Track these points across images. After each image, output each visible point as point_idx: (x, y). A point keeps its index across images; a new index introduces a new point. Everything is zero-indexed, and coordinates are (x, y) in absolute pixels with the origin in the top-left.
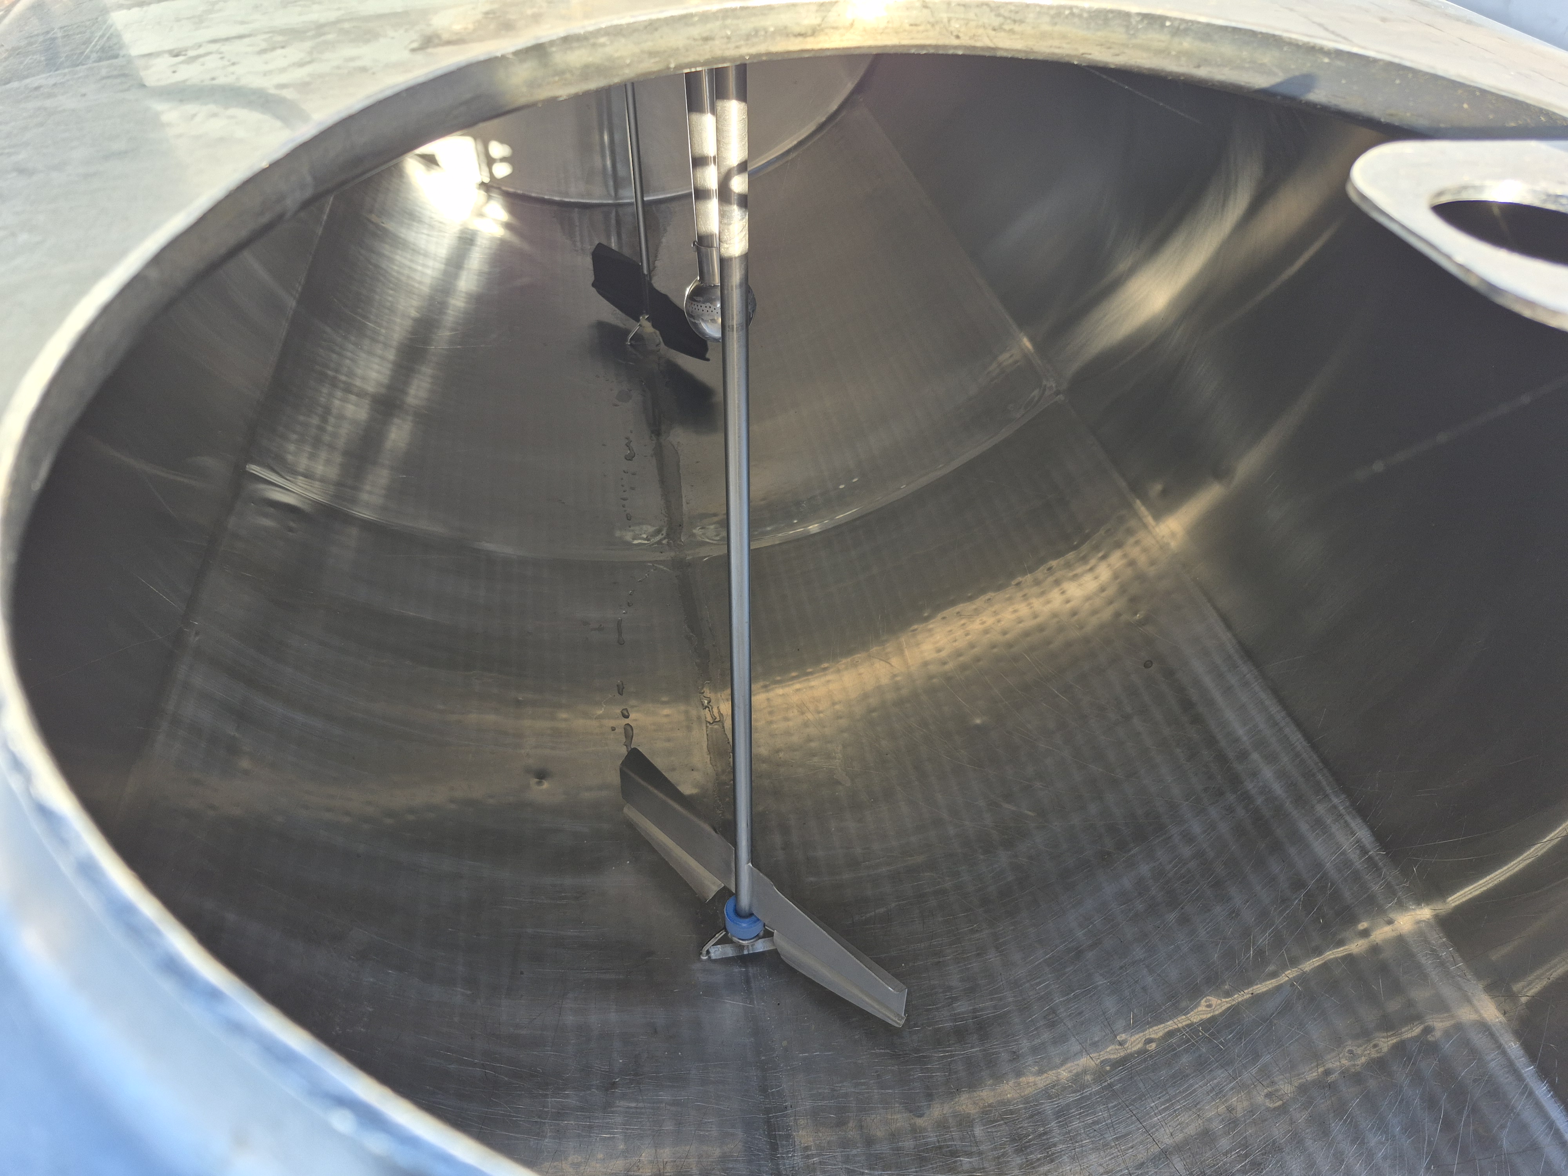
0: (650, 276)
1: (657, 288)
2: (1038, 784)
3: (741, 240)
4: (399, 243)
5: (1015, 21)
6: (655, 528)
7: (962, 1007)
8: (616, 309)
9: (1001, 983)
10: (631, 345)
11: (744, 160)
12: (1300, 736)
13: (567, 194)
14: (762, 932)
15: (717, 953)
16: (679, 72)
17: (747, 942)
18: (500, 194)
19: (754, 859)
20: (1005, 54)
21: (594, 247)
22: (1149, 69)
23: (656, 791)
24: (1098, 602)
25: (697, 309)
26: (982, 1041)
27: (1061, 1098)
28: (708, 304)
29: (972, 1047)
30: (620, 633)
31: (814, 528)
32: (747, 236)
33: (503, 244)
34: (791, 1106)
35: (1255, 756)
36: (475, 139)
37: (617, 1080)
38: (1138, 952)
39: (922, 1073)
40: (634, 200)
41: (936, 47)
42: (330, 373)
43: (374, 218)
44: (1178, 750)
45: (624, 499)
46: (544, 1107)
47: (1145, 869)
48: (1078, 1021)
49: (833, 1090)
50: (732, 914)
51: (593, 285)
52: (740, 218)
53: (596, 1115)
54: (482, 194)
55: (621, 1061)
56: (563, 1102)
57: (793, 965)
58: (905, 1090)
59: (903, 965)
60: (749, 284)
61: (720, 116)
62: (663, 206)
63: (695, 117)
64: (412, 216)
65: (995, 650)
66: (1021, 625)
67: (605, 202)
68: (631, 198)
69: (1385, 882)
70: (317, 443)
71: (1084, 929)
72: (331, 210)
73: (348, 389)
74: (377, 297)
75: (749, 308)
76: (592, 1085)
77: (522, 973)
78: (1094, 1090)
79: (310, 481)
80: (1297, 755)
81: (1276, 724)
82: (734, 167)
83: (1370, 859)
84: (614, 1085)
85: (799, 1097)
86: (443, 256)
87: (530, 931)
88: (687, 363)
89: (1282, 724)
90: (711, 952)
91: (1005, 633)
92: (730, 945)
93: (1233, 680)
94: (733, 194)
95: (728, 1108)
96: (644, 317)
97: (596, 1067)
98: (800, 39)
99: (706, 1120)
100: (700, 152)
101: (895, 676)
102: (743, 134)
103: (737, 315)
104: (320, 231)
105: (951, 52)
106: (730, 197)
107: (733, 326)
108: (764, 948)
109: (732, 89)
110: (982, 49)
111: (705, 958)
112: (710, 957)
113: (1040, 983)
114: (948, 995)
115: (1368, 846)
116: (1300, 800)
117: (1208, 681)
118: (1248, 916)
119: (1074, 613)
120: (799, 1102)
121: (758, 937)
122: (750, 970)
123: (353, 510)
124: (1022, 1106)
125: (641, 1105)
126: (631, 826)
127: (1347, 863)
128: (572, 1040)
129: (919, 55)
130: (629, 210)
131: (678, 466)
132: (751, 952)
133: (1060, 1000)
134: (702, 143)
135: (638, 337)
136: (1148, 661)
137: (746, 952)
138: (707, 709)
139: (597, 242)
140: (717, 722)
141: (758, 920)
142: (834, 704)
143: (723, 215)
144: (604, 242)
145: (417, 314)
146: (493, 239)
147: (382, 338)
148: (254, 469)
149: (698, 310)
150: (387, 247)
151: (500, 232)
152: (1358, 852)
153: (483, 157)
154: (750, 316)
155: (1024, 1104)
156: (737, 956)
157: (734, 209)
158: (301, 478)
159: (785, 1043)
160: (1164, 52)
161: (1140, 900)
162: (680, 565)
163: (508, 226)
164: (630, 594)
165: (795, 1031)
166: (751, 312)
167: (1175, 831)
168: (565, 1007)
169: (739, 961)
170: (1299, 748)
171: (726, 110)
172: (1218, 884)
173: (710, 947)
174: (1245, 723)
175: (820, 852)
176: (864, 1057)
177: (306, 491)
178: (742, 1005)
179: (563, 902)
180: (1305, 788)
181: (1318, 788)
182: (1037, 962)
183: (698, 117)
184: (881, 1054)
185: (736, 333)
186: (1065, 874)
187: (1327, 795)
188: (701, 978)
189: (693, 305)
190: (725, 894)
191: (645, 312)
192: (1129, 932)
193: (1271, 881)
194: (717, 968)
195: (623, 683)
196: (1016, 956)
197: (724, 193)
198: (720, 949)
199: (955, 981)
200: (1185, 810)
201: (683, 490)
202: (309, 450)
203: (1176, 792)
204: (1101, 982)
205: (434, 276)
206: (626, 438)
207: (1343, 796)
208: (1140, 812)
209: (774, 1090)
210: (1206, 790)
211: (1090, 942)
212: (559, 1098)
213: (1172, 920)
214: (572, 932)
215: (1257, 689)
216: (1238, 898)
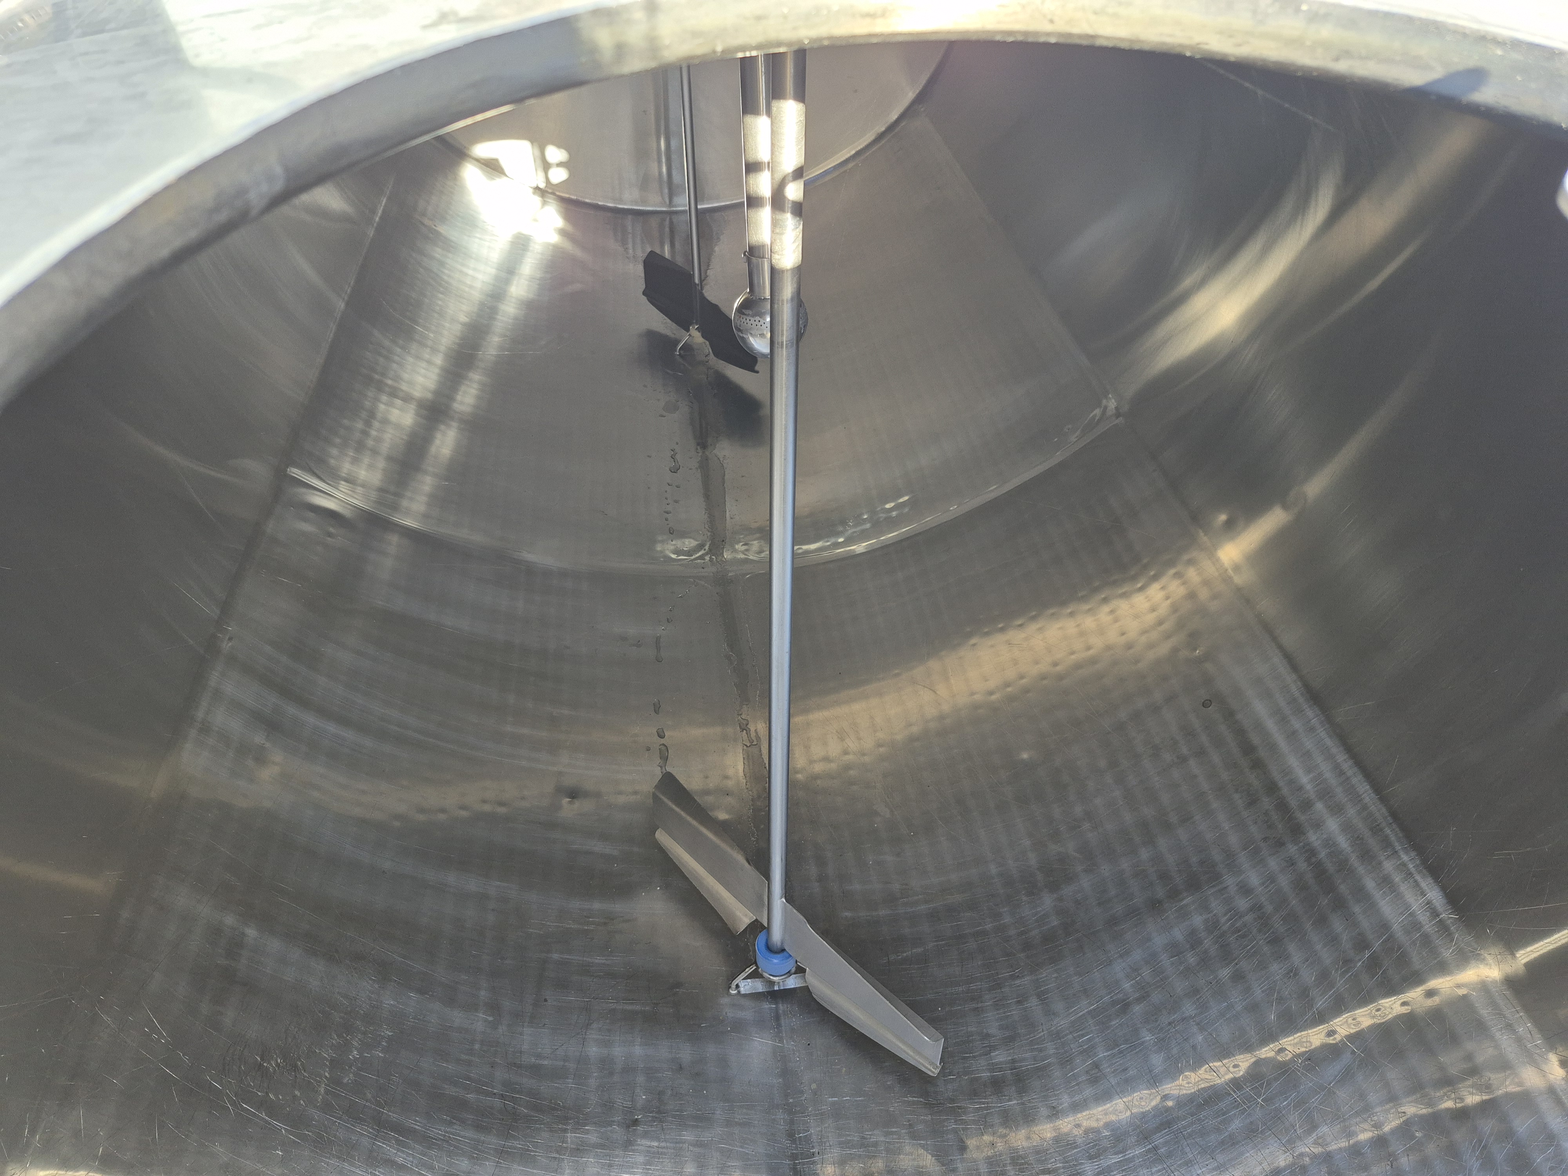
0: (701, 286)
1: (709, 298)
2: (1086, 826)
3: (794, 252)
4: (449, 246)
6: (697, 543)
7: (1000, 1056)
8: (666, 318)
9: (1042, 1033)
10: (680, 355)
11: (799, 165)
12: (1368, 787)
13: (621, 201)
14: (794, 968)
15: (746, 987)
16: (732, 57)
17: (777, 978)
18: (554, 199)
19: (789, 896)
20: (1105, 43)
21: (646, 254)
22: (1276, 63)
23: (689, 818)
24: (1154, 635)
25: (745, 323)
26: (1020, 1094)
27: (1102, 1159)
28: (758, 318)
29: (1010, 1100)
30: (658, 649)
31: (860, 548)
32: (801, 247)
33: (556, 248)
34: (819, 1153)
35: (1319, 806)
36: (532, 143)
37: (640, 1117)
38: (1189, 1008)
39: (956, 1125)
40: (687, 208)
41: (1026, 33)
42: (377, 377)
43: (426, 221)
44: (1236, 796)
45: (667, 513)
46: (563, 1142)
47: (1198, 920)
48: (1122, 1078)
49: (863, 1138)
50: (763, 948)
51: (644, 293)
52: (793, 227)
53: (617, 1153)
54: (537, 199)
55: (644, 1097)
56: (583, 1137)
57: (825, 1005)
58: (938, 1141)
59: (940, 1009)
60: (801, 298)
61: (776, 117)
62: (717, 215)
63: (749, 119)
64: (471, 222)
65: (1045, 682)
66: (1073, 657)
67: (658, 209)
68: (685, 206)
69: (1457, 948)
70: (360, 447)
71: (1132, 981)
72: (384, 212)
73: (394, 393)
74: (426, 300)
75: (801, 322)
76: (614, 1121)
77: (546, 1000)
78: (1137, 1152)
79: (351, 485)
80: (1365, 808)
81: (1341, 773)
82: (789, 174)
83: (1442, 922)
84: (636, 1122)
85: (828, 1144)
86: (495, 260)
87: (556, 956)
88: (736, 374)
89: (1349, 773)
90: (741, 986)
91: (1055, 664)
92: (761, 979)
93: (1297, 724)
94: (787, 201)
95: (753, 1151)
96: (693, 327)
97: (619, 1102)
99: (729, 1164)
100: (753, 157)
101: (939, 704)
102: (800, 137)
103: (787, 331)
104: (371, 232)
105: (1042, 39)
106: (784, 204)
107: (782, 342)
108: (795, 985)
109: (790, 89)
110: (1080, 36)
111: (734, 992)
112: (739, 992)
113: (1083, 1036)
114: (985, 1044)
115: (1440, 909)
116: (1366, 855)
117: (1271, 725)
118: (1308, 976)
119: (1129, 646)
120: (826, 1149)
121: (789, 973)
122: (781, 1007)
123: (393, 516)
124: (1061, 1165)
125: (663, 1144)
126: (662, 852)
127: (1416, 926)
128: (595, 1073)
129: (1004, 42)
130: (682, 218)
131: (723, 479)
132: (782, 988)
133: (1105, 1054)
134: (756, 147)
135: (687, 347)
136: (1207, 700)
137: (776, 988)
138: (745, 732)
139: (649, 250)
140: (753, 745)
141: (791, 956)
142: (875, 731)
143: (775, 224)
144: (658, 251)
145: (466, 318)
146: (547, 246)
147: (430, 343)
148: (295, 472)
149: (747, 323)
150: (439, 250)
151: (555, 238)
152: (1428, 914)
153: (539, 162)
154: (801, 332)
155: (1063, 1163)
156: (768, 992)
157: (787, 218)
158: (343, 483)
159: (814, 1086)
160: (1296, 42)
161: (1192, 952)
162: (723, 581)
163: (563, 232)
164: (670, 610)
165: (825, 1074)
166: (802, 327)
167: (1230, 881)
168: (589, 1038)
169: (769, 997)
170: (1367, 800)
171: (782, 111)
172: (1275, 941)
173: (740, 981)
174: (1309, 771)
175: (856, 886)
176: (896, 1105)
177: (346, 495)
178: (771, 1043)
179: (592, 927)
180: (1373, 843)
181: (1386, 844)
182: (1081, 1013)
183: (752, 119)
184: (914, 1103)
185: (786, 349)
186: (1112, 922)
187: (1395, 852)
188: (730, 1013)
189: (741, 318)
190: (756, 928)
191: (694, 321)
192: (1180, 986)
193: (1333, 940)
194: (747, 1003)
195: (659, 702)
196: (1059, 1006)
197: (778, 200)
198: (750, 984)
199: (993, 1029)
200: (1243, 859)
201: (728, 504)
202: (352, 454)
203: (1234, 840)
204: (1148, 1037)
205: (484, 280)
206: (672, 450)
207: (1413, 854)
208: (1194, 860)
209: (801, 1135)
210: (1265, 839)
211: (1137, 995)
212: (579, 1133)
213: (1226, 976)
214: (599, 960)
215: (1323, 734)
216: (1297, 956)
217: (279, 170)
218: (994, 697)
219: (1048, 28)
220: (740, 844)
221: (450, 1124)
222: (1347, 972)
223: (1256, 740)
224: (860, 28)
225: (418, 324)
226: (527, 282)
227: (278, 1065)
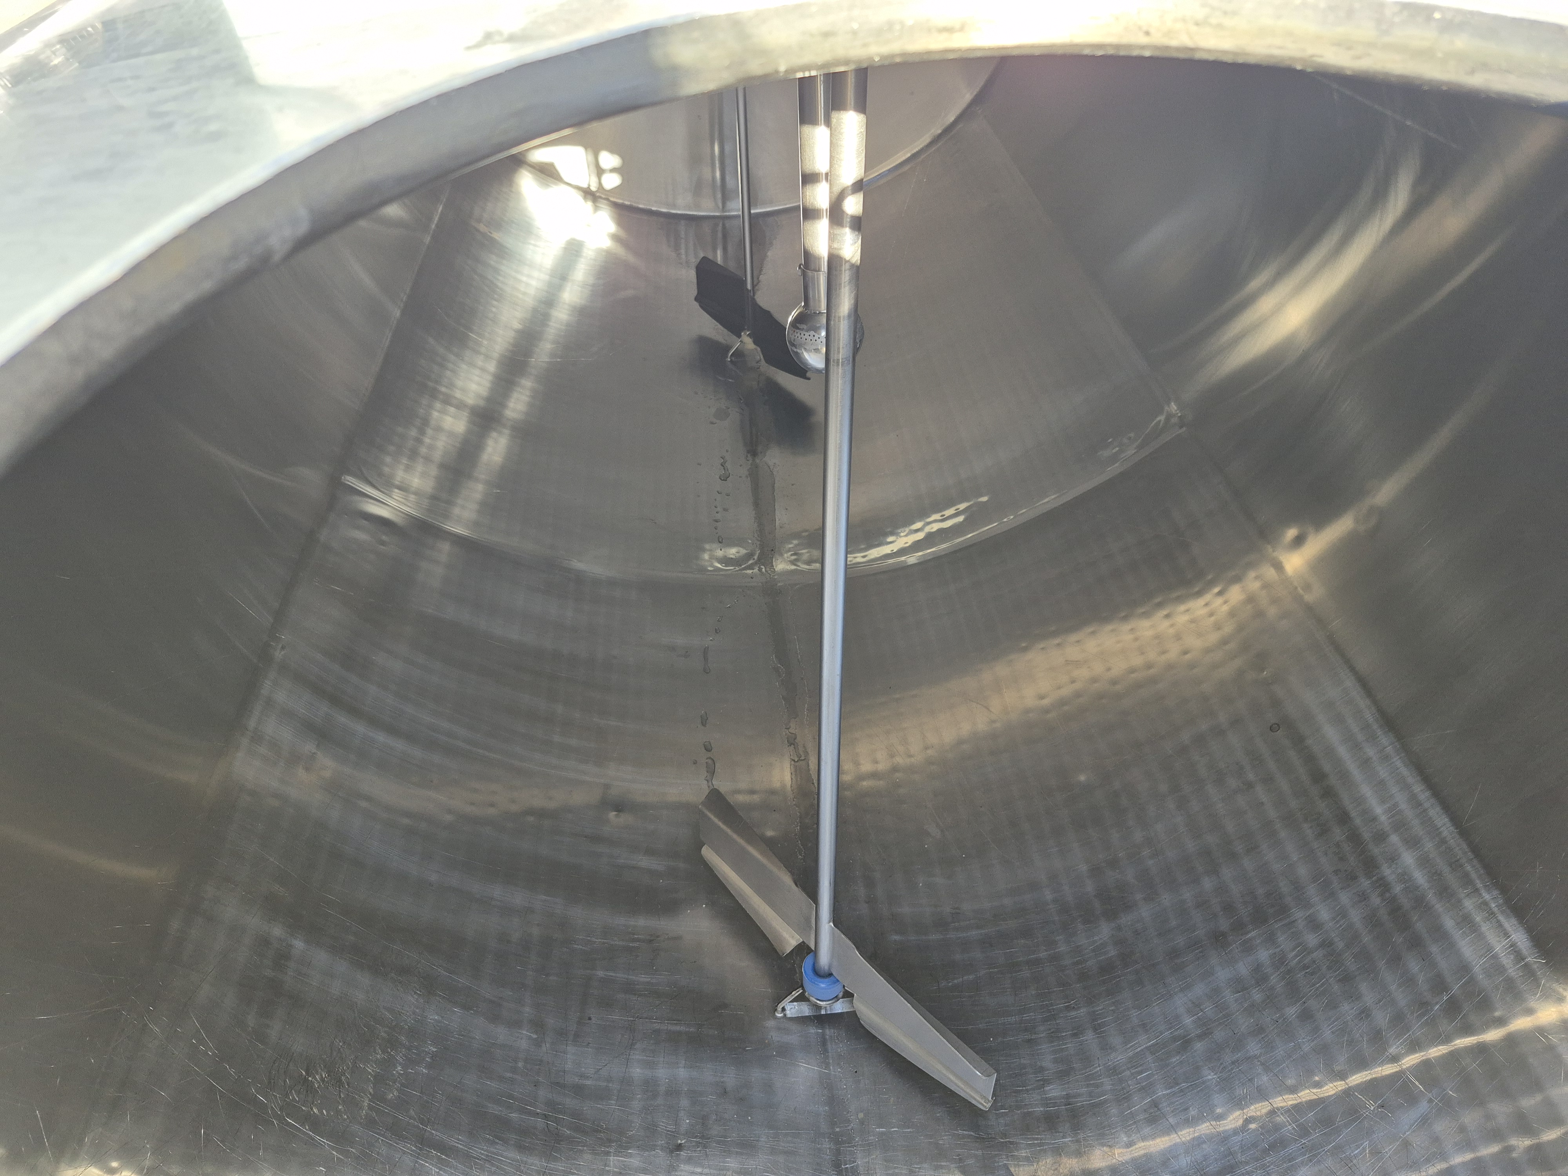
0: (753, 290)
1: (760, 304)
2: (1146, 852)
4: (505, 253)
5: (1225, 13)
6: (746, 551)
7: (1054, 1091)
8: (718, 324)
9: (1098, 1069)
10: (731, 361)
11: (859, 179)
12: (1446, 820)
13: (674, 206)
14: (842, 993)
15: (793, 1011)
16: (792, 77)
17: (825, 1003)
18: (607, 204)
19: (837, 920)
21: (699, 261)
22: (1400, 77)
23: (735, 836)
25: (799, 338)
26: (1075, 1130)
28: (812, 333)
30: (706, 659)
31: (912, 558)
33: (608, 252)
35: (1394, 838)
36: (586, 148)
37: (683, 1142)
38: (1253, 1047)
39: (1007, 1161)
40: (741, 213)
41: (1118, 47)
42: (430, 384)
43: (482, 227)
44: (1305, 826)
45: (717, 521)
46: (606, 1165)
47: (1263, 955)
49: (911, 1171)
50: (810, 973)
51: (696, 299)
52: (852, 242)
55: (688, 1121)
56: (626, 1161)
57: (873, 1032)
59: (991, 1039)
60: (858, 313)
61: (835, 129)
62: (769, 220)
63: (807, 130)
64: (527, 229)
66: (1133, 675)
67: (712, 214)
68: (738, 210)
70: (414, 454)
71: (1193, 1016)
72: (440, 219)
73: (447, 401)
75: (857, 338)
76: (657, 1145)
77: (590, 1019)
79: (403, 493)
80: (1443, 841)
81: (1419, 804)
82: (848, 187)
83: (1526, 965)
84: (679, 1147)
87: (601, 973)
88: (786, 380)
89: (1427, 805)
90: (787, 1009)
92: (807, 1002)
93: (1370, 752)
94: (845, 215)
96: (745, 334)
97: (662, 1126)
98: (945, 35)
100: (810, 168)
101: (994, 722)
102: (860, 150)
103: (843, 348)
104: (427, 239)
105: (1135, 53)
106: (842, 219)
107: (838, 360)
108: (843, 1010)
109: (851, 99)
110: (1178, 49)
111: (779, 1015)
112: (785, 1015)
113: (1141, 1072)
114: (1039, 1077)
115: (1525, 952)
116: (1445, 892)
117: (1343, 751)
118: (1381, 1018)
119: (1192, 665)
121: (836, 998)
122: (827, 1032)
125: (706, 1171)
126: (708, 868)
127: (1500, 969)
128: (638, 1094)
129: (1093, 56)
130: (736, 223)
131: (773, 487)
132: (829, 1012)
133: (1164, 1093)
134: (814, 158)
135: (739, 354)
136: (1275, 724)
137: (823, 1012)
138: (792, 746)
139: (702, 255)
140: (802, 760)
141: (838, 981)
142: (926, 748)
143: (833, 236)
144: (710, 257)
145: (519, 325)
146: (599, 251)
147: (483, 350)
148: (350, 480)
149: (801, 338)
150: (494, 257)
151: (607, 243)
152: (1512, 957)
153: (593, 168)
154: (857, 347)
156: (814, 1016)
157: (846, 232)
158: (396, 490)
159: (861, 1115)
160: (1426, 54)
161: (1257, 989)
162: (771, 591)
163: (615, 238)
164: (718, 621)
165: (873, 1103)
166: (858, 342)
167: (1299, 915)
168: (633, 1059)
169: (816, 1021)
170: (1445, 833)
171: (842, 122)
172: (1346, 979)
173: (786, 1004)
174: (1383, 802)
175: (905, 910)
176: (945, 1138)
177: (400, 504)
178: (817, 1070)
179: (636, 944)
180: (1451, 878)
181: (1466, 881)
182: (1139, 1049)
183: (810, 129)
184: (964, 1136)
185: (841, 367)
186: (1173, 954)
187: (1477, 889)
188: (775, 1036)
189: (795, 332)
190: (803, 950)
191: (746, 328)
192: (1244, 1024)
193: (1409, 981)
194: (794, 1027)
195: (706, 714)
196: (1116, 1040)
197: (836, 214)
198: (796, 1007)
199: (1047, 1062)
200: (1312, 891)
201: (777, 512)
202: (405, 462)
203: (1303, 871)
204: (1210, 1076)
205: (538, 287)
206: (721, 457)
207: (1495, 893)
208: (1260, 891)
209: (847, 1166)
210: (1336, 872)
211: (1199, 1031)
212: (621, 1157)
213: (1292, 1015)
214: (643, 978)
215: (1399, 764)
216: (1369, 997)
217: (303, 213)
218: (1049, 716)
219: (1143, 40)
220: (788, 864)
221: (493, 1143)
222: (1423, 1015)
223: (1327, 767)
224: (936, 43)
225: (471, 331)
226: (580, 289)
227: (323, 1080)
